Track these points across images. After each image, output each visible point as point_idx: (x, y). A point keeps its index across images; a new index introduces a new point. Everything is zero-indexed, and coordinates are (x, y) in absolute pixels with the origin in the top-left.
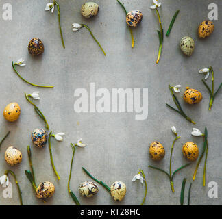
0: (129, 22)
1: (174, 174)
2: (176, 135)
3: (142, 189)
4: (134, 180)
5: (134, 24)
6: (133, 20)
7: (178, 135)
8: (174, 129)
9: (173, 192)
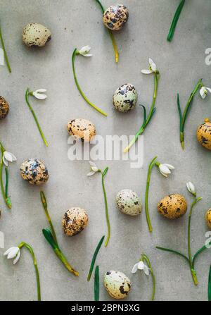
0: (108, 24)
1: (196, 256)
2: (194, 195)
3: (148, 283)
4: (134, 271)
5: (116, 26)
6: (114, 21)
7: (197, 195)
8: (191, 186)
9: (196, 285)
